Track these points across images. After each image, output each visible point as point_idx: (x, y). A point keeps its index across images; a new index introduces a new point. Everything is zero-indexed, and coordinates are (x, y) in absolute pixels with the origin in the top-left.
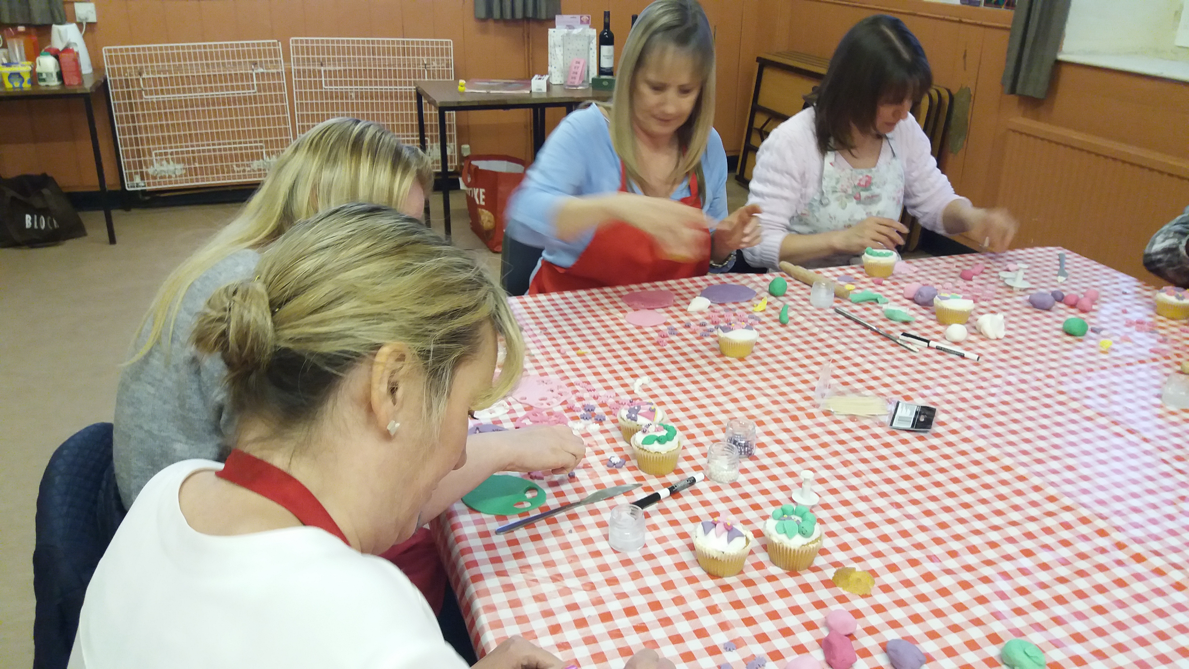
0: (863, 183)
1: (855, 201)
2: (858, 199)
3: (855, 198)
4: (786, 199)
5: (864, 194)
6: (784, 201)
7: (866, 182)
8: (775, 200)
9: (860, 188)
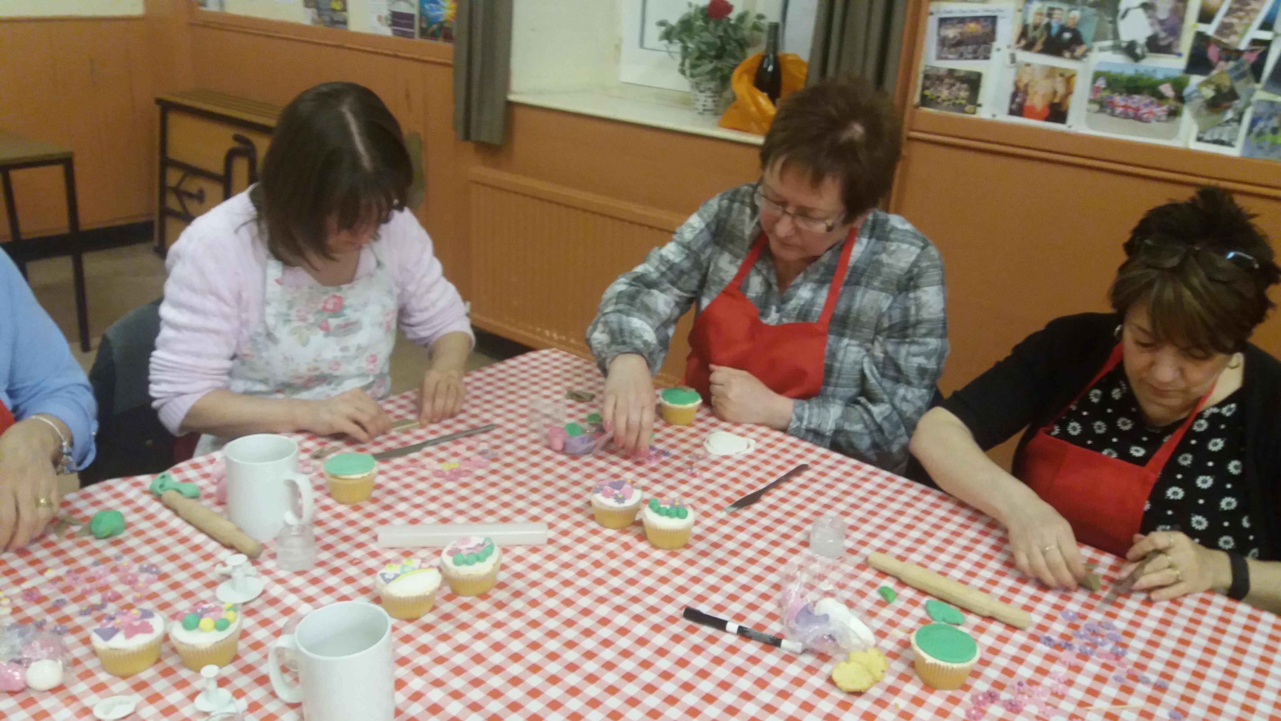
0: (330, 306)
1: (321, 333)
2: (325, 328)
3: (322, 328)
4: (216, 332)
5: (333, 322)
6: (213, 336)
7: (335, 304)
8: (198, 335)
9: (326, 314)
